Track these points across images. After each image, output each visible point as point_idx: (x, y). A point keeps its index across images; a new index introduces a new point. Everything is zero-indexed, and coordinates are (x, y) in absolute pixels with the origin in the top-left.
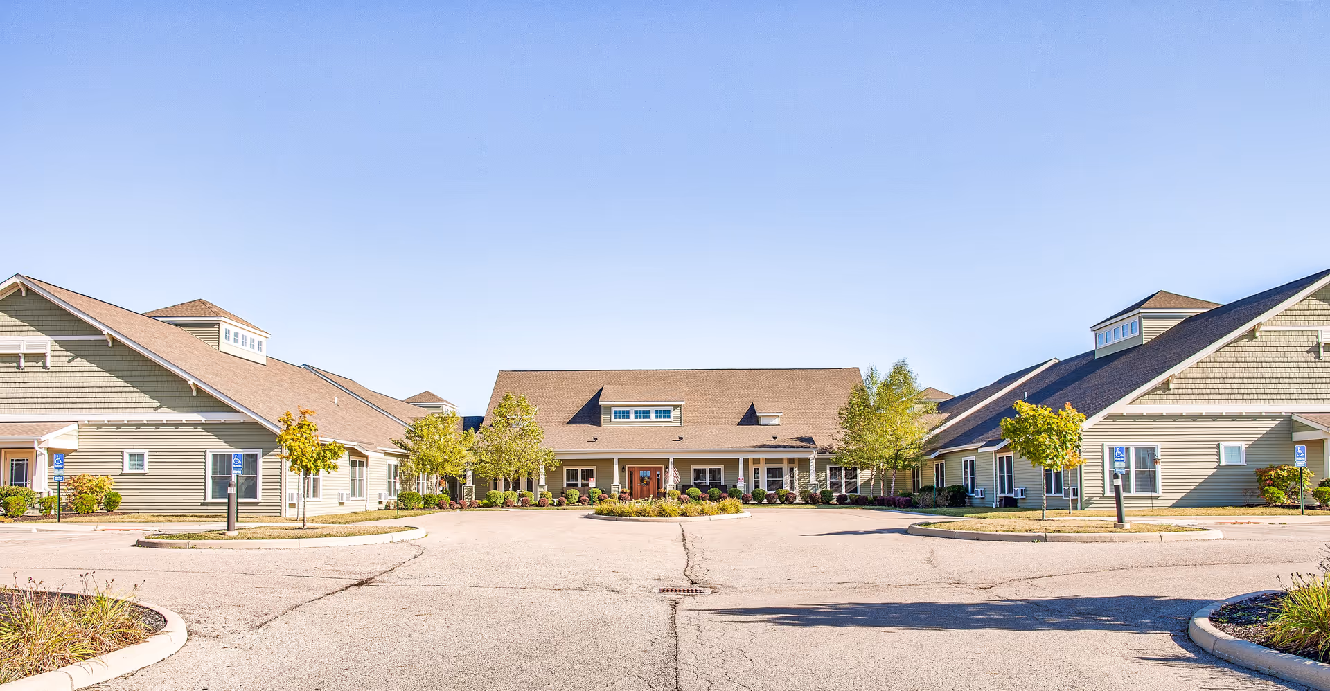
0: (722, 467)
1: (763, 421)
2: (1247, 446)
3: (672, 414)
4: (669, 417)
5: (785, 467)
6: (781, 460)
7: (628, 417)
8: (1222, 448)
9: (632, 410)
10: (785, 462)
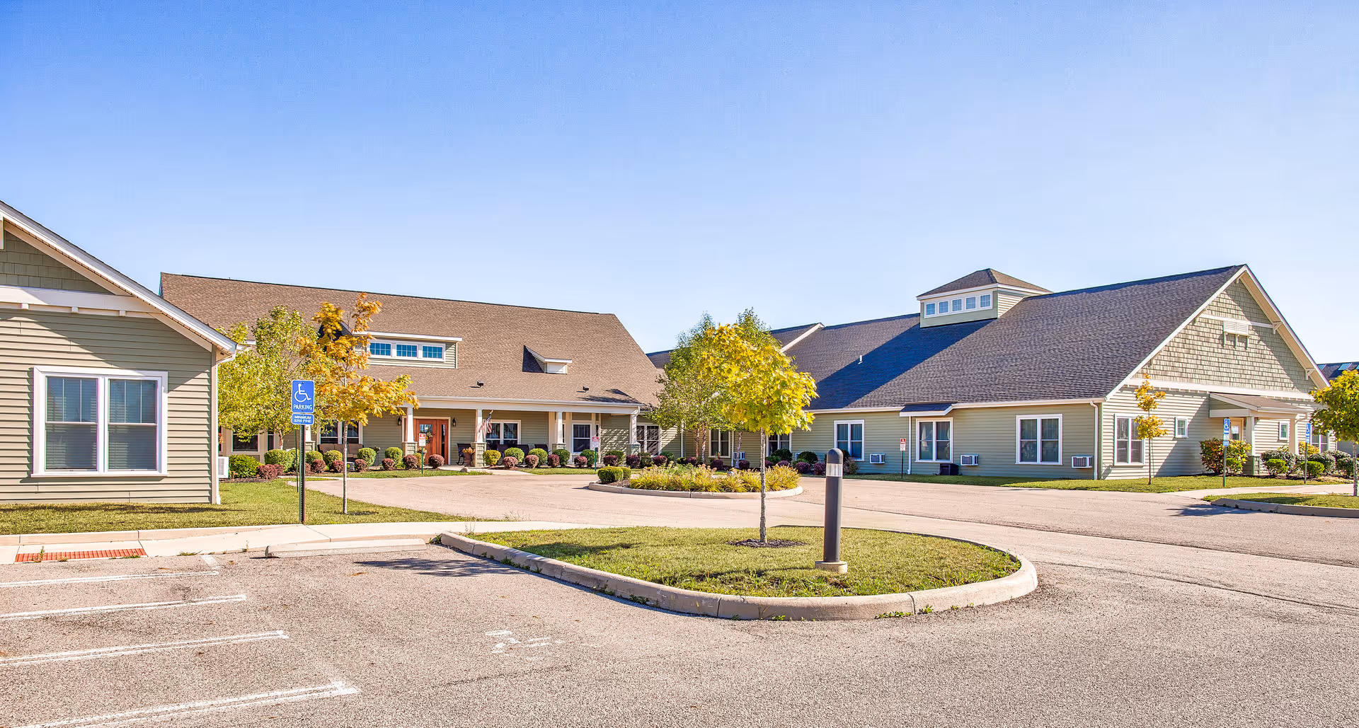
0: (519, 422)
1: (550, 369)
2: (1190, 421)
3: (444, 353)
4: (440, 356)
5: (592, 424)
6: (588, 416)
7: (389, 353)
8: (1177, 420)
9: (394, 344)
10: (594, 418)
